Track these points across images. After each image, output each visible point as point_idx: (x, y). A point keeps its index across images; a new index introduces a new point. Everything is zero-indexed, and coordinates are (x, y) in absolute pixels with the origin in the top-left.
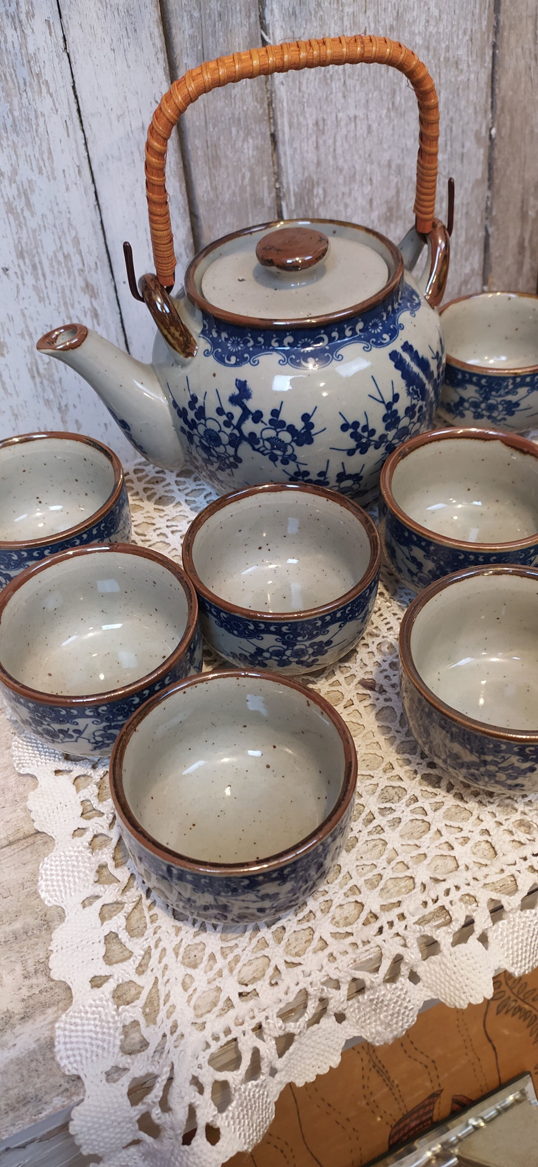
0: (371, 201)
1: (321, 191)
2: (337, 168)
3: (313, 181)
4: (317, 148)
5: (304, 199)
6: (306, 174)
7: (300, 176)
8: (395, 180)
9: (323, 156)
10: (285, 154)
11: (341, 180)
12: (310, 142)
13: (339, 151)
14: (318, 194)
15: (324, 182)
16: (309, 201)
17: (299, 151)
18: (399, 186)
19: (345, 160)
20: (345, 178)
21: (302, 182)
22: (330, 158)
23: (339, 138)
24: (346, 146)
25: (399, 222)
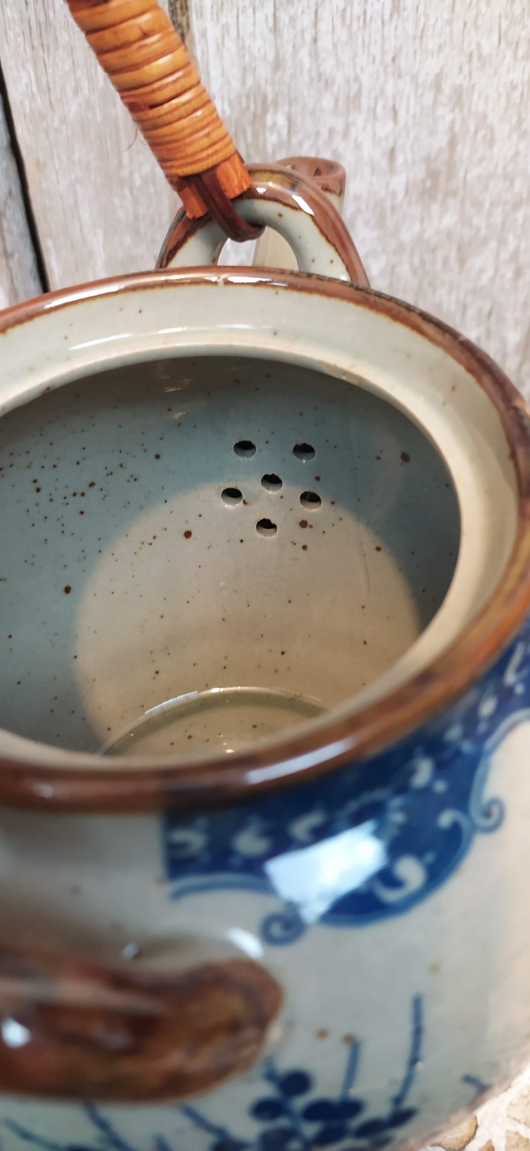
0: (392, 154)
1: (281, 121)
2: (320, 76)
3: (265, 99)
4: (275, 29)
5: (244, 132)
6: (250, 82)
7: (236, 85)
8: (449, 117)
9: (289, 49)
10: (204, 35)
11: (327, 102)
12: (260, 16)
13: (325, 42)
14: (275, 124)
15: (290, 104)
16: (255, 137)
17: (233, 32)
18: (457, 128)
19: (339, 64)
20: (337, 100)
21: (239, 97)
22: (304, 54)
23: (325, 13)
24: (342, 34)
25: (451, 202)
